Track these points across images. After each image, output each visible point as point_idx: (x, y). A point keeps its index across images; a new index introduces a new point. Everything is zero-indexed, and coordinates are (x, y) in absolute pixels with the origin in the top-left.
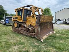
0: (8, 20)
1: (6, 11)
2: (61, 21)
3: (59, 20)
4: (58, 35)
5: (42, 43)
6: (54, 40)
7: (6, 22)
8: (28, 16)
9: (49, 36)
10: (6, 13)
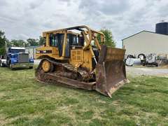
0: (14, 57)
1: (3, 34)
2: (135, 58)
3: (132, 57)
4: (137, 86)
5: (112, 99)
6: (132, 95)
7: (12, 59)
8: (74, 48)
9: (120, 88)
10: (2, 37)
